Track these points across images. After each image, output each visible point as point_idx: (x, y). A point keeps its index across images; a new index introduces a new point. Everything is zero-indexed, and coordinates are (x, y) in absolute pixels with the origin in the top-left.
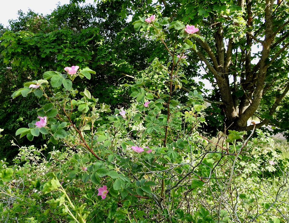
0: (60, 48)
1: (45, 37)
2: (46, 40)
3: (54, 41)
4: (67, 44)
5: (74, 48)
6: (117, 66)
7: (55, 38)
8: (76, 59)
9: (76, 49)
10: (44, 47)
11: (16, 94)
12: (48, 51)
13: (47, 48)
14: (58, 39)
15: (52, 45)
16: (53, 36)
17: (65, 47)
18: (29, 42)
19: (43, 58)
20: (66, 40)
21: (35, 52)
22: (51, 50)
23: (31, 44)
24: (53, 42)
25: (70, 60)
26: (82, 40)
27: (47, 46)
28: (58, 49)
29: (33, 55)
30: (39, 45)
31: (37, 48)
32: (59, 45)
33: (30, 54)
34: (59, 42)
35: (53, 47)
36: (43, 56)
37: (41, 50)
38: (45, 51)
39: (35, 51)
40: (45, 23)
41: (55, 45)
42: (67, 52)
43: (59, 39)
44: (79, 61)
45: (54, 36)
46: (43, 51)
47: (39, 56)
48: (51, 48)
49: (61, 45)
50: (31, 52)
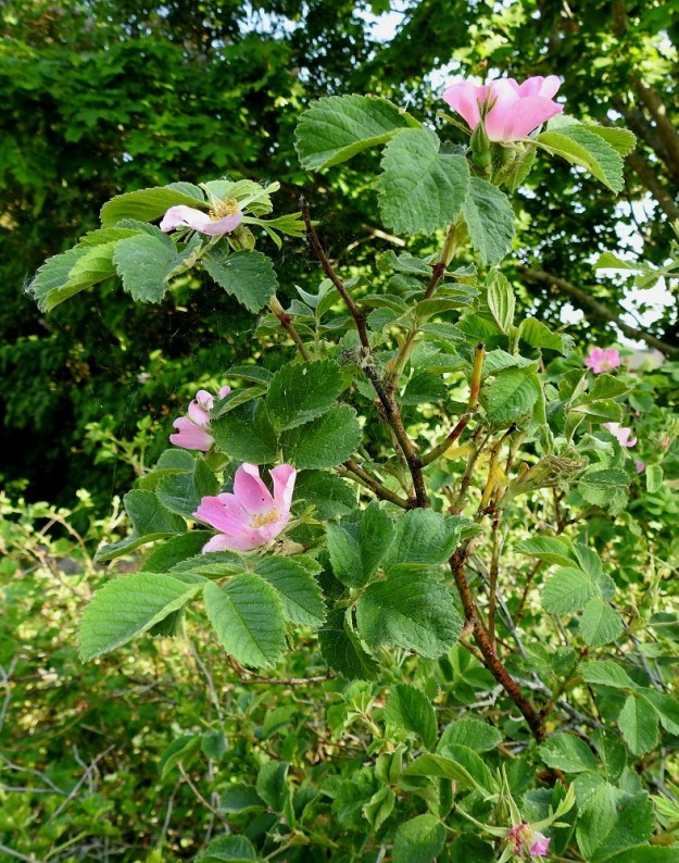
0: (139, 109)
1: (76, 64)
2: (86, 76)
3: (116, 81)
4: (163, 98)
5: (192, 113)
6: (350, 194)
7: (119, 70)
8: (202, 157)
9: (202, 119)
10: (75, 101)
11: (75, 267)
12: (91, 118)
13: (89, 105)
14: (130, 74)
15: (109, 96)
16: (110, 61)
17: (159, 109)
18: (19, 77)
19: (73, 145)
20: (163, 80)
21: (39, 120)
22: (104, 114)
23: (28, 86)
24: (111, 86)
25: (178, 160)
26: (219, 84)
27: (88, 97)
28: (131, 114)
29: (32, 131)
30: (56, 92)
31: (49, 106)
32: (134, 97)
33: (21, 127)
34: (135, 87)
35: (110, 102)
36: (72, 136)
37: (65, 111)
38: (79, 117)
39: (40, 115)
40: (74, 16)
41: (119, 96)
42: (167, 127)
43: (134, 76)
44: (214, 165)
45: (115, 62)
46: (72, 115)
47: (53, 137)
48: (103, 105)
49: (143, 97)
50: (24, 119)
